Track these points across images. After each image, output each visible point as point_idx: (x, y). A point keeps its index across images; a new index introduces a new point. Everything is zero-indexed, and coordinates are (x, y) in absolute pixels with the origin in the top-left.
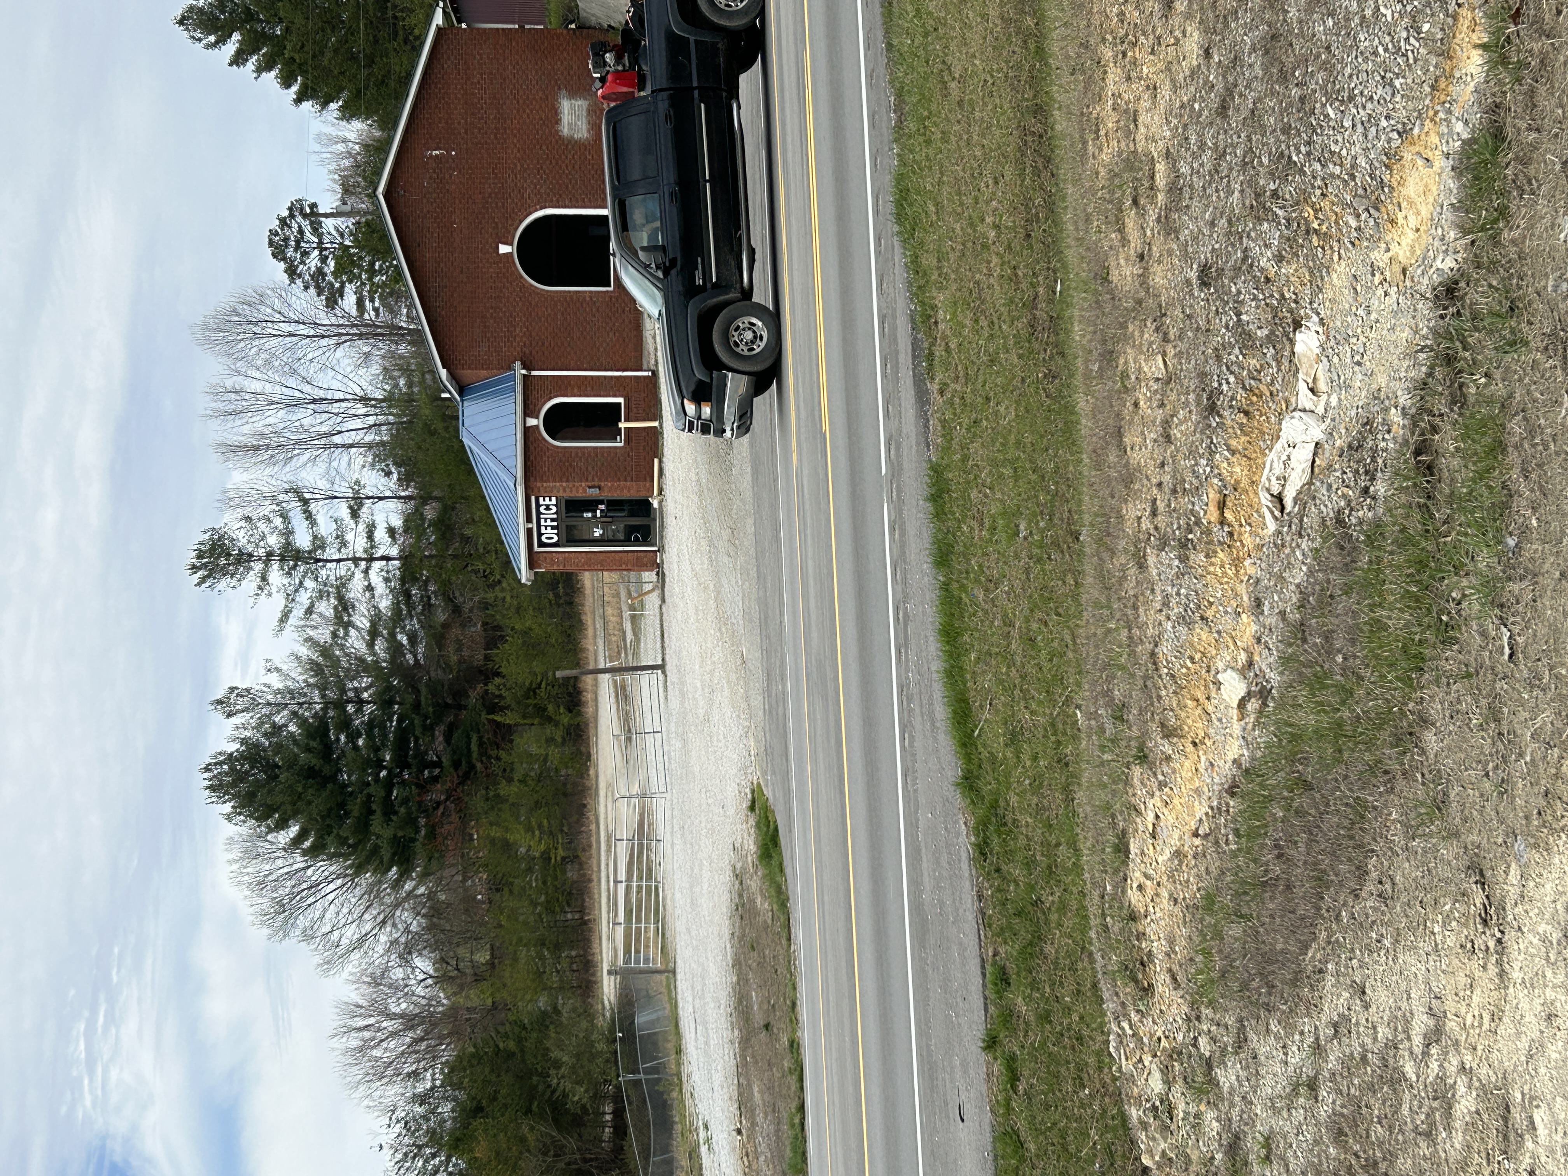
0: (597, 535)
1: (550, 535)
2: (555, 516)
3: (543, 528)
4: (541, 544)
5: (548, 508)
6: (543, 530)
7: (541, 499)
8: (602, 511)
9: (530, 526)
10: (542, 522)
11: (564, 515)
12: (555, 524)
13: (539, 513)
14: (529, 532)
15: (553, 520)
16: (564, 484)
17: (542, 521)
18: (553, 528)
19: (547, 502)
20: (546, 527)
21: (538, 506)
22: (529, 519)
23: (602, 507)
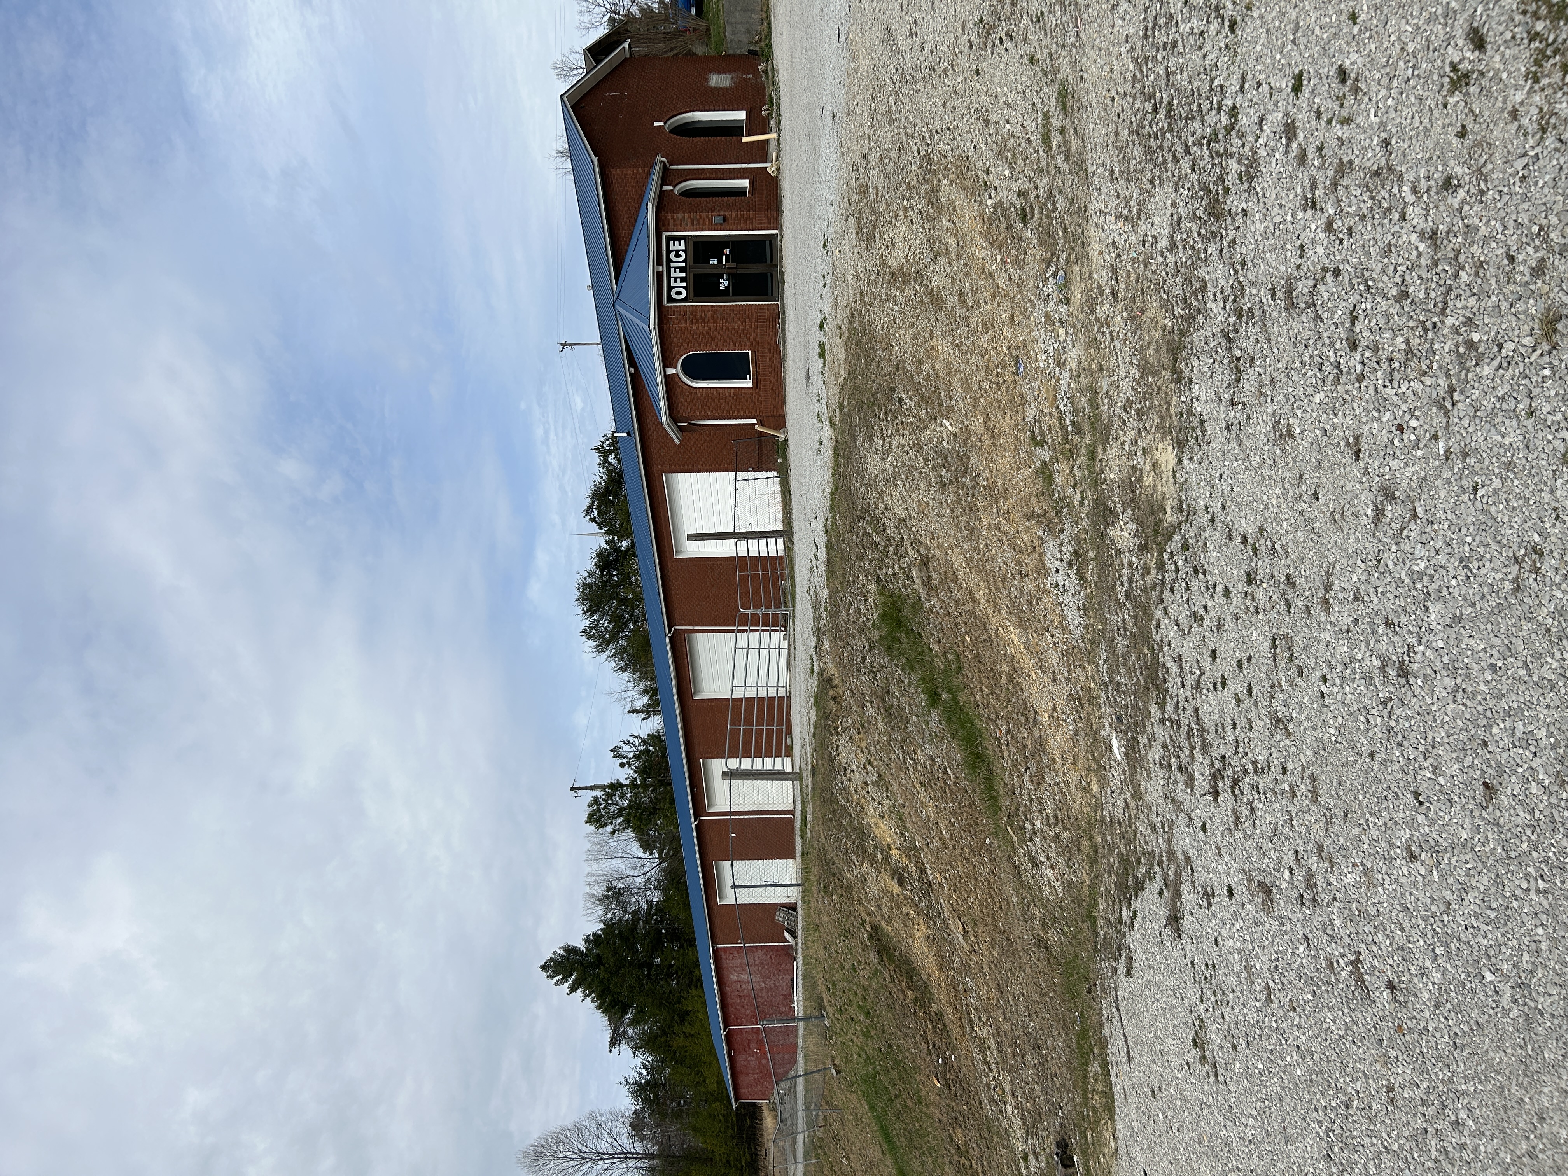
0: (722, 287)
1: (680, 289)
2: (683, 265)
3: (673, 280)
4: (671, 299)
5: (678, 255)
6: (673, 284)
7: (672, 242)
8: (727, 256)
9: (661, 269)
10: (673, 274)
11: (692, 263)
12: (684, 275)
13: (669, 261)
14: (659, 275)
15: (682, 270)
16: (692, 215)
17: (672, 270)
18: (682, 279)
19: (677, 247)
20: (676, 278)
21: (669, 251)
22: (659, 262)
23: (727, 251)
